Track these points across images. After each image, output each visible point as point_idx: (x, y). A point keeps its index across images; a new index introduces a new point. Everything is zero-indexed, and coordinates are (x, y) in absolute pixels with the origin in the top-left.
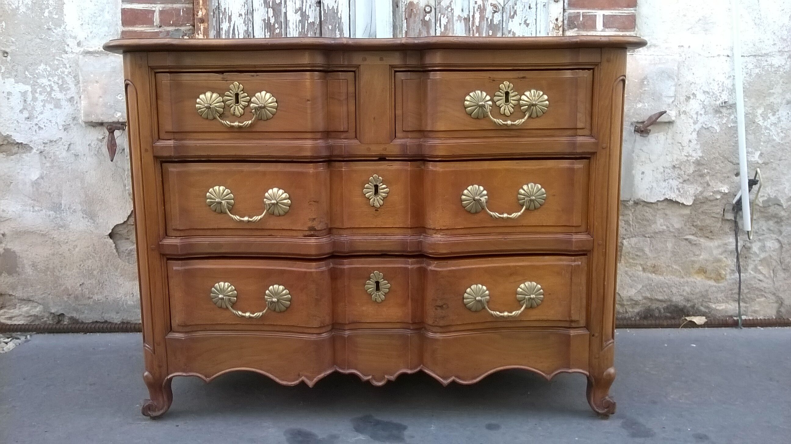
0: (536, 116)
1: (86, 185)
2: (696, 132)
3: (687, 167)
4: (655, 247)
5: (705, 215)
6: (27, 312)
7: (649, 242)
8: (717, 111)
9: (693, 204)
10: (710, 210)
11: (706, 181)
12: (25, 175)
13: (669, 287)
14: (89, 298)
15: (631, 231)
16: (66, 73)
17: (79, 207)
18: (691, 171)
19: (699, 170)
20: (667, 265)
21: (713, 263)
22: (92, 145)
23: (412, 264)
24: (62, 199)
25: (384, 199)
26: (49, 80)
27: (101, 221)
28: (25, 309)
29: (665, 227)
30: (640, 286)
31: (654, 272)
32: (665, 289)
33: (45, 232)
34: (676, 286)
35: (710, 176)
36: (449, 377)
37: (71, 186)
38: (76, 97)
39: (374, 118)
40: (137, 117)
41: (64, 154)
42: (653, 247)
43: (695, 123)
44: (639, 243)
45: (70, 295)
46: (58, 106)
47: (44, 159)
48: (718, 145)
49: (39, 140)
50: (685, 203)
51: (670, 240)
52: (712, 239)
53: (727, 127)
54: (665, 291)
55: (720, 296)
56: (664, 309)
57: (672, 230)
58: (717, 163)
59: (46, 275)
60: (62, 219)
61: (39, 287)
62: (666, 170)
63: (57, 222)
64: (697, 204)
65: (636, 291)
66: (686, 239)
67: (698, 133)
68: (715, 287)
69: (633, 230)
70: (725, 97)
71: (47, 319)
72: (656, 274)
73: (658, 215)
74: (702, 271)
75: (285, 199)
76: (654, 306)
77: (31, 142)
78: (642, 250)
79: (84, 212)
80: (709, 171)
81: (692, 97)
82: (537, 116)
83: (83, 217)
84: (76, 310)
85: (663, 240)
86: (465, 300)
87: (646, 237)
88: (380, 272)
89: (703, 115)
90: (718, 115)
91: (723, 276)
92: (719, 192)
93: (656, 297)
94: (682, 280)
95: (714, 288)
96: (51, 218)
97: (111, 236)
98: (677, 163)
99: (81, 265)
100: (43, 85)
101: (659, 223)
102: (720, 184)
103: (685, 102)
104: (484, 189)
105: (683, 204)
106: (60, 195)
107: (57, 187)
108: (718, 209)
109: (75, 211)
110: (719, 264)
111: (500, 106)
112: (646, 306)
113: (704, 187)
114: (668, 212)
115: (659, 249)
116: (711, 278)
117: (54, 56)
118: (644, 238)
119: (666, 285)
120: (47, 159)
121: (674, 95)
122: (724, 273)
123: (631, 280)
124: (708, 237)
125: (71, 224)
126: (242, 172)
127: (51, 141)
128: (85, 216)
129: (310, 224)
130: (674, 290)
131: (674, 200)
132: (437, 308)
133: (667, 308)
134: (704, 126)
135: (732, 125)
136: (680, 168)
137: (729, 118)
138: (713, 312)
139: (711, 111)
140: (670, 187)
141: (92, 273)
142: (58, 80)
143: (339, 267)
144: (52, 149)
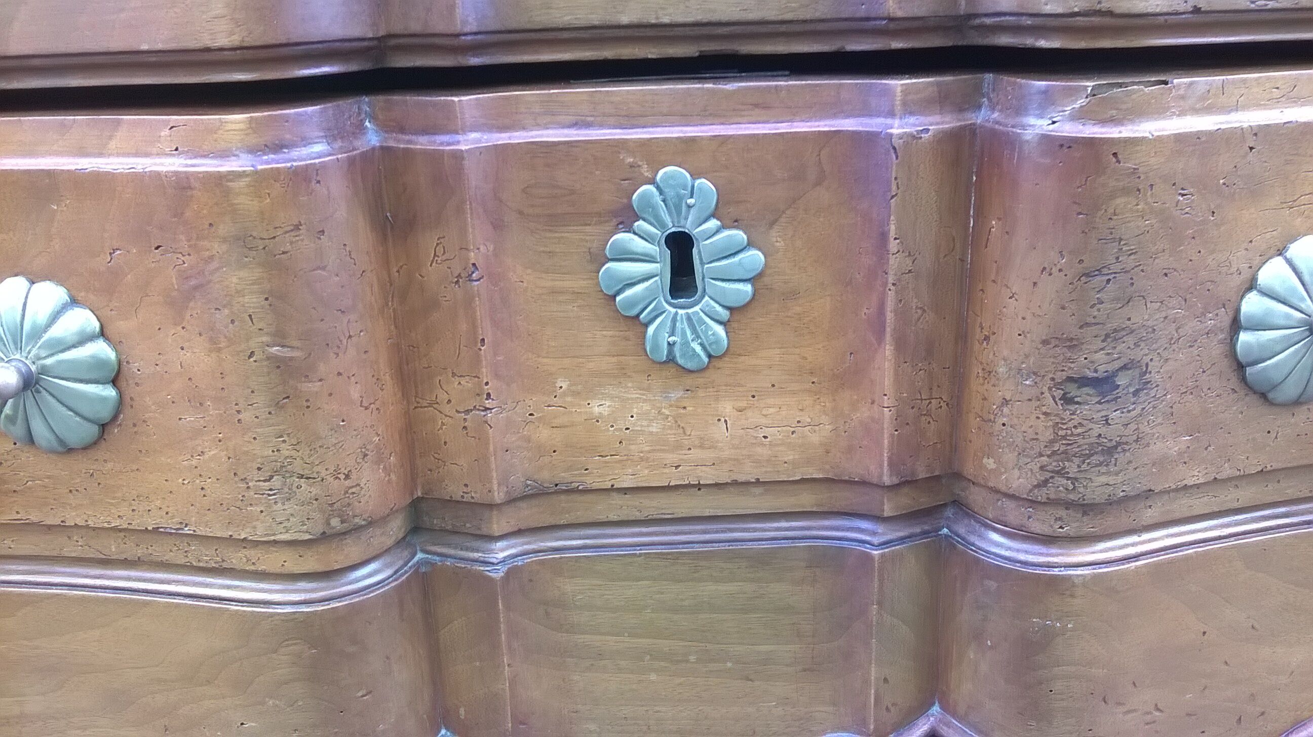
23: (909, 109)
86: (1244, 337)
88: (694, 176)
143: (422, 143)
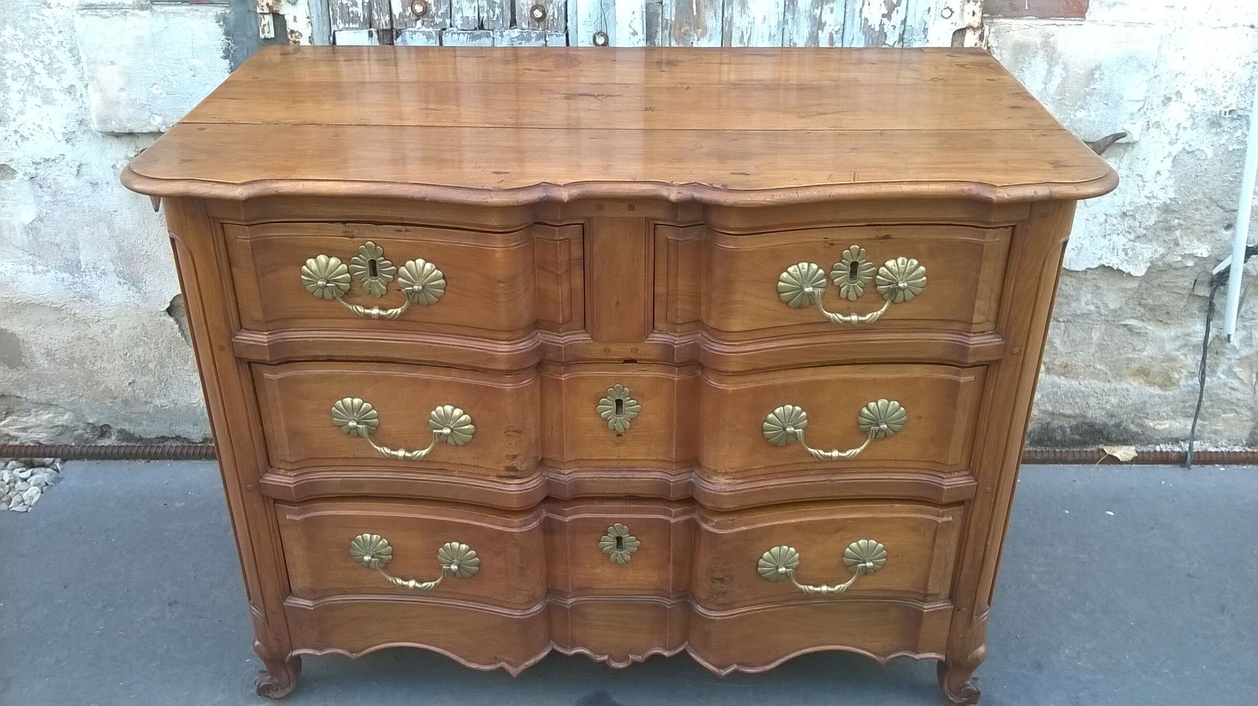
0: (902, 299)
1: (117, 232)
2: (1171, 159)
3: (1145, 216)
4: (1071, 338)
5: (1163, 290)
6: (49, 421)
7: (1063, 328)
8: (1215, 123)
9: (1147, 273)
10: (1172, 283)
11: (1174, 238)
12: (11, 215)
13: (1085, 396)
14: (146, 402)
16: (54, 43)
17: (111, 267)
18: (1152, 222)
19: (1166, 221)
20: (1087, 363)
21: (1163, 362)
22: (118, 166)
23: (676, 515)
24: (79, 253)
25: (632, 420)
26: (26, 56)
27: (151, 289)
28: (46, 416)
29: (1092, 308)
31: (1064, 375)
32: (1078, 400)
33: (60, 305)
34: (1096, 395)
35: (1182, 230)
36: (728, 666)
37: (93, 234)
38: (79, 86)
39: (617, 303)
40: (198, 297)
41: (73, 181)
42: (1068, 336)
43: (1171, 143)
45: (115, 398)
46: (48, 100)
47: (40, 190)
48: (1205, 179)
49: (26, 158)
50: (1132, 273)
51: (1098, 326)
52: (1167, 324)
53: (1226, 149)
54: (1076, 403)
55: (1164, 410)
56: (1071, 430)
57: (1103, 311)
58: (1197, 210)
59: (72, 368)
60: (84, 285)
61: (62, 386)
62: (1110, 220)
63: (78, 290)
64: (1153, 273)
66: (1125, 326)
67: (1175, 160)
68: (1159, 396)
70: (1232, 100)
71: (84, 431)
72: (1066, 377)
73: (1084, 289)
74: (1143, 373)
75: (465, 423)
76: (1056, 423)
77: (11, 160)
79: (119, 274)
80: (1181, 222)
81: (1174, 98)
82: (904, 300)
83: (119, 282)
84: (130, 421)
85: (1087, 326)
86: (759, 569)
87: (1059, 321)
88: (623, 525)
89: (1189, 130)
90: (1214, 130)
91: (1174, 381)
92: (1192, 256)
93: (1061, 411)
94: (1108, 385)
95: (1157, 399)
96: (66, 283)
97: (170, 311)
98: (1129, 208)
99: (126, 354)
100: (15, 65)
101: (1083, 300)
102: (1196, 243)
103: (1161, 106)
104: (803, 410)
105: (1129, 274)
106: (75, 247)
107: (68, 234)
108: (1185, 281)
109: (104, 273)
110: (1171, 364)
111: (841, 286)
112: (1043, 422)
113: (1169, 248)
114: (1101, 284)
115: (1078, 340)
116: (1155, 383)
117: (26, 12)
119: (1080, 394)
120: (45, 189)
121: (1143, 98)
122: (1177, 377)
124: (1161, 321)
125: (101, 292)
126: (390, 377)
127: (46, 160)
128: (122, 281)
129: (508, 463)
130: (1092, 401)
131: (1115, 268)
132: (714, 580)
133: (1077, 426)
134: (1187, 148)
135: (1236, 147)
136: (1133, 216)
137: (1231, 134)
138: (1149, 433)
139: (1204, 123)
140: (1112, 247)
141: (146, 366)
142: (43, 55)
143: (557, 517)
144: (50, 172)
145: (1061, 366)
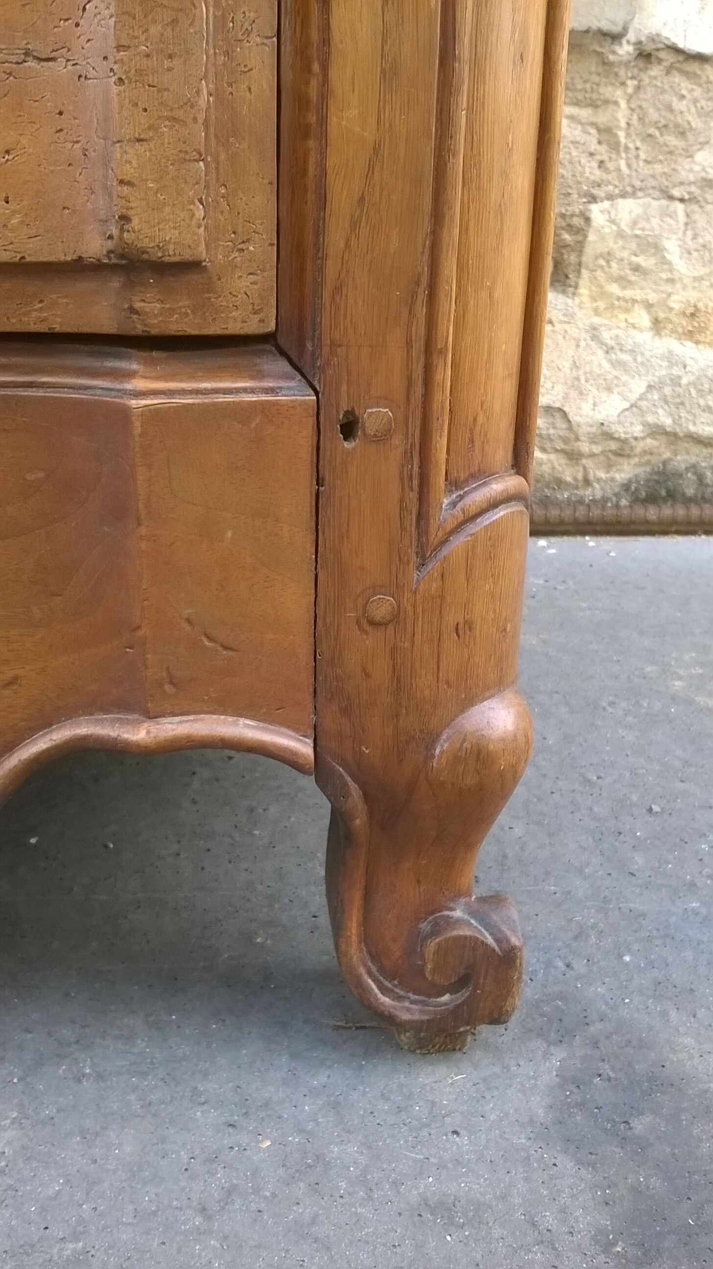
4: (700, 240)
7: (682, 217)
15: (619, 170)
30: (638, 387)
31: (690, 335)
42: (695, 237)
44: (648, 220)
65: (627, 405)
69: (629, 166)
72: (697, 342)
76: (681, 461)
78: (654, 247)
87: (671, 198)
93: (692, 428)
112: (654, 459)
118: (664, 202)
123: (610, 361)
145: (684, 313)
